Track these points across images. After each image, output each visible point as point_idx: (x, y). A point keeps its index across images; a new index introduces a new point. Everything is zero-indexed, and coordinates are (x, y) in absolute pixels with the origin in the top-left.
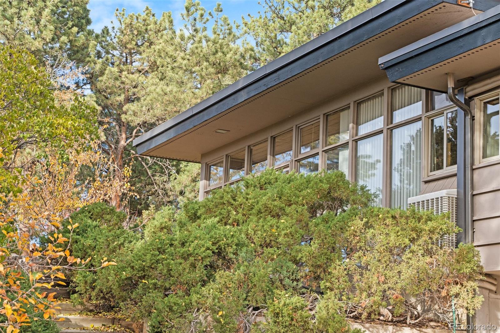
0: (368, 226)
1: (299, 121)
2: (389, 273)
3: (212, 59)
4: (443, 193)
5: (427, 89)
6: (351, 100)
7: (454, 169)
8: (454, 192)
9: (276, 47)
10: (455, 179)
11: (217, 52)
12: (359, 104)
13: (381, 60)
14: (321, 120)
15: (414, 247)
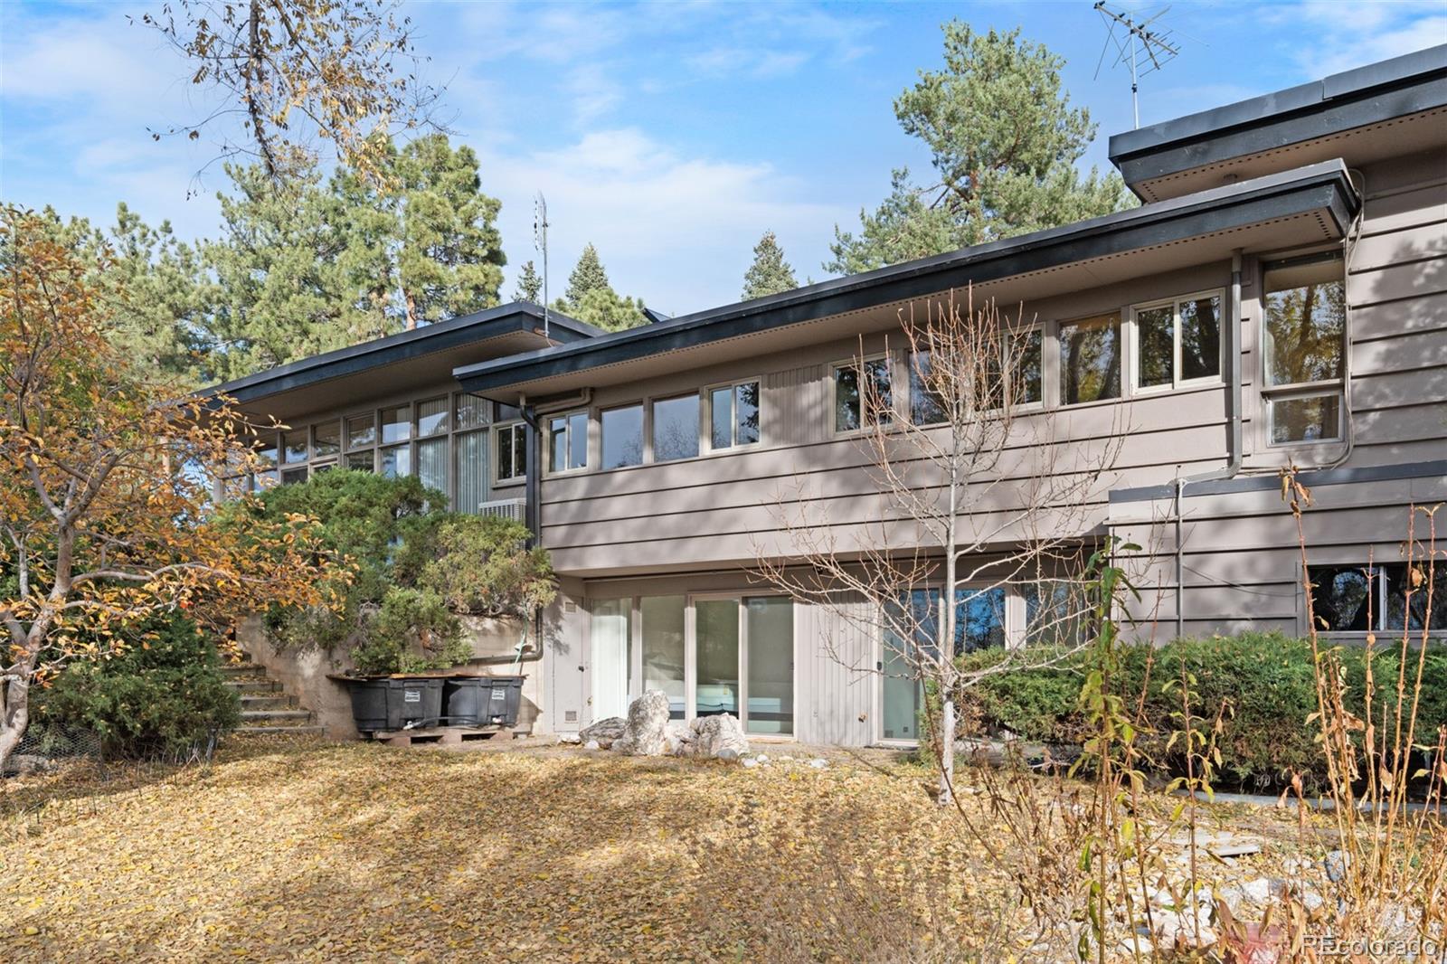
0: (457, 530)
1: (348, 413)
2: (479, 572)
3: (168, 298)
4: (514, 501)
5: (494, 402)
6: (412, 399)
7: (523, 479)
8: (524, 500)
9: (250, 291)
10: (524, 489)
11: (174, 290)
12: (418, 404)
13: (457, 372)
14: (376, 415)
15: (498, 550)
